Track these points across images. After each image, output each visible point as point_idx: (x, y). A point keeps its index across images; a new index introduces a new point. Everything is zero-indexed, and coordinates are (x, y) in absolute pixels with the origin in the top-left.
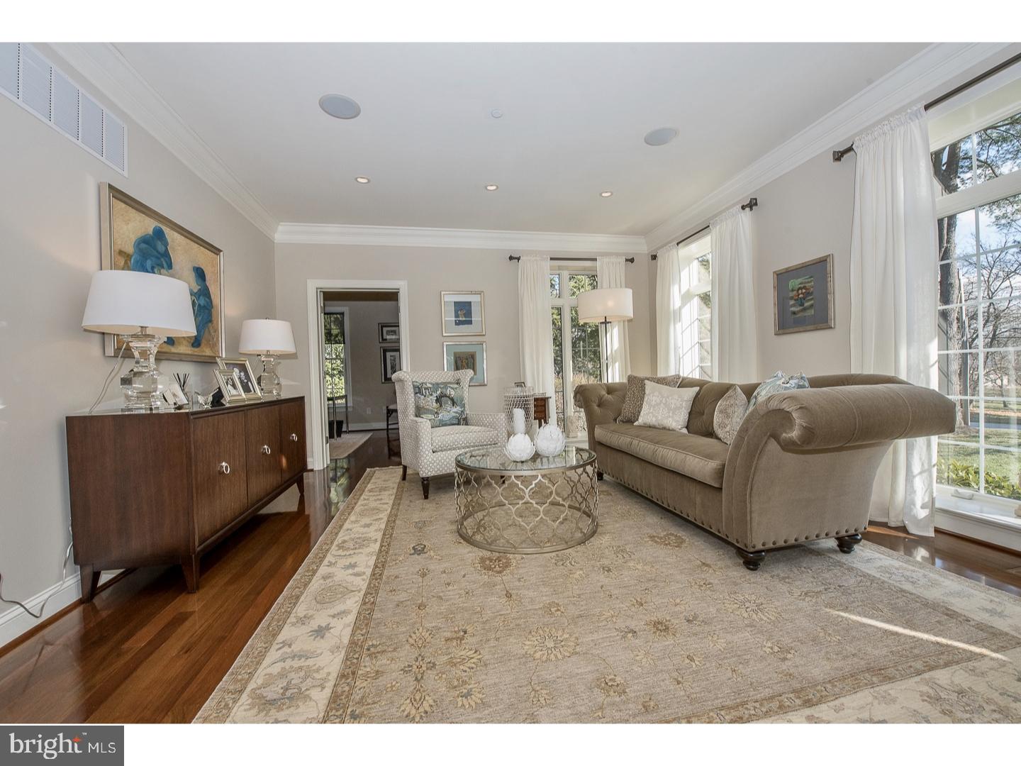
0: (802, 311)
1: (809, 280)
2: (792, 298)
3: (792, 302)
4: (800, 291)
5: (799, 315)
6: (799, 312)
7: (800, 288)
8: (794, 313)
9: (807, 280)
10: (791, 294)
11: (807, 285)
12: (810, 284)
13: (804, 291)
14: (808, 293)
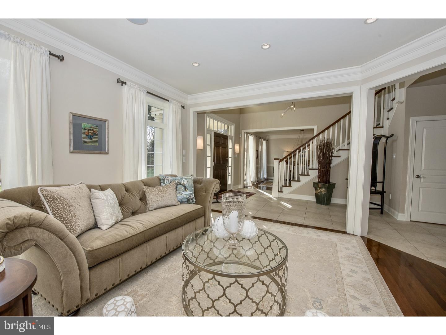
0: (91, 142)
1: (96, 127)
2: (84, 133)
3: (84, 136)
4: (90, 131)
5: (88, 144)
6: (88, 142)
7: (89, 130)
8: (85, 142)
9: (94, 127)
10: (83, 131)
11: (94, 129)
12: (96, 130)
13: (92, 132)
14: (95, 134)
